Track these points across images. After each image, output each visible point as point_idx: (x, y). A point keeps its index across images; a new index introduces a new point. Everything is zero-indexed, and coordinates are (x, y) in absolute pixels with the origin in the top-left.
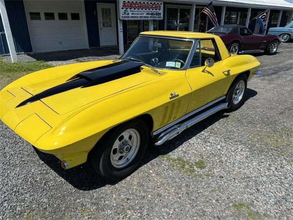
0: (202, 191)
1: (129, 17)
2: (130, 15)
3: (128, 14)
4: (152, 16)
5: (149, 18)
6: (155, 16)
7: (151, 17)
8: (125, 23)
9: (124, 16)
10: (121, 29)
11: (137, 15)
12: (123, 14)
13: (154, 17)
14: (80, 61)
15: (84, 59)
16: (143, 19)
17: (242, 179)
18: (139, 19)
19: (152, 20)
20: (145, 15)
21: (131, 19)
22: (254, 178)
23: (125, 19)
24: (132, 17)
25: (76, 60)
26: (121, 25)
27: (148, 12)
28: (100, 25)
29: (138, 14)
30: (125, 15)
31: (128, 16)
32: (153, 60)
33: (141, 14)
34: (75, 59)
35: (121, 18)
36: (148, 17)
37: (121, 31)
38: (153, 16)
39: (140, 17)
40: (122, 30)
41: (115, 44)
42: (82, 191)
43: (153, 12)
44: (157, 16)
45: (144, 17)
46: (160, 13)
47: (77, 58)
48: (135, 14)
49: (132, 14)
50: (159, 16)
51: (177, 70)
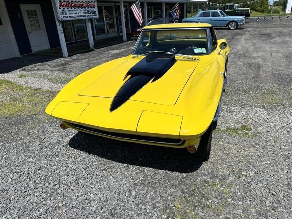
1: (67, 17)
2: (68, 15)
3: (66, 14)
4: (89, 14)
5: (87, 17)
6: (91, 14)
7: (88, 16)
8: (63, 23)
9: (63, 16)
10: (61, 30)
11: (75, 15)
12: (61, 15)
13: (91, 16)
14: (28, 70)
15: (32, 68)
16: (81, 18)
18: (77, 18)
19: (89, 19)
20: (82, 14)
21: (69, 19)
23: (64, 19)
24: (70, 17)
25: (23, 70)
26: (61, 26)
27: (85, 11)
28: (28, 29)
29: (75, 13)
30: (63, 15)
31: (67, 16)
33: (78, 13)
34: (20, 69)
35: (61, 19)
36: (85, 16)
37: (62, 33)
38: (90, 14)
39: (78, 16)
40: (63, 32)
41: (48, 48)
43: (89, 11)
44: (93, 14)
45: (82, 16)
46: (96, 12)
47: (21, 68)
48: (72, 14)
49: (70, 14)
50: (95, 14)
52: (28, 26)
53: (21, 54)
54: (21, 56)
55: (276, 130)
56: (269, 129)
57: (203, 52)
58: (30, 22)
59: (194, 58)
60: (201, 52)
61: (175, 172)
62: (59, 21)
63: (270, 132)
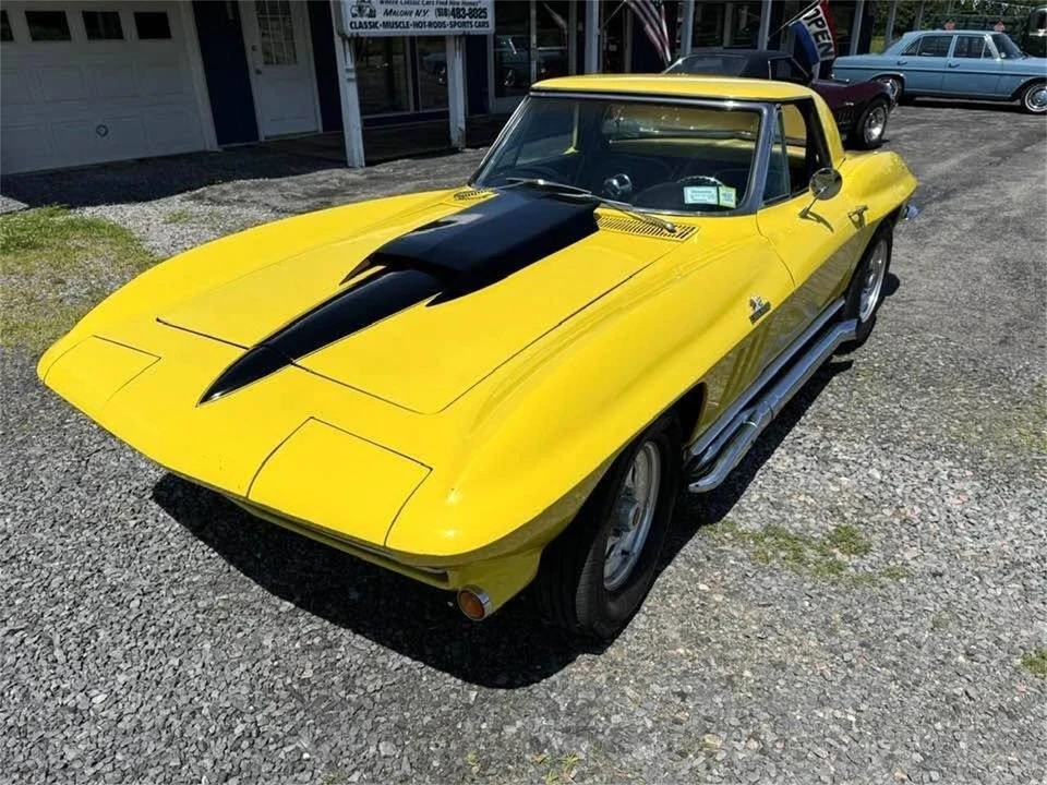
0: (907, 630)
1: (374, 25)
2: (380, 18)
3: (372, 14)
4: (457, 20)
5: (448, 28)
6: (467, 18)
7: (453, 25)
8: (360, 47)
9: (358, 19)
10: (348, 70)
11: (405, 19)
12: (355, 15)
13: (464, 24)
14: (210, 199)
15: (224, 193)
16: (426, 31)
17: (1000, 572)
18: (412, 31)
19: (455, 37)
20: (432, 17)
21: (381, 32)
22: (1035, 565)
23: (363, 32)
24: (386, 25)
25: (194, 198)
26: (348, 54)
27: (443, 7)
28: (255, 59)
29: (406, 13)
30: (362, 16)
31: (371, 19)
32: (615, 182)
33: (418, 13)
34: (185, 195)
35: (349, 31)
36: (442, 24)
37: (350, 80)
38: (461, 20)
39: (416, 25)
40: (353, 76)
41: (313, 128)
42: (501, 692)
43: (461, 7)
44: (474, 20)
45: (430, 24)
46: (484, 10)
47: (191, 189)
48: (395, 13)
49: (387, 13)
50: (481, 20)
51: (727, 213)
52: (254, 48)
53: (220, 142)
54: (220, 150)
55: (977, 574)
56: (945, 565)
57: (723, 202)
58: (263, 35)
59: (669, 226)
60: (713, 201)
61: (447, 675)
62: (343, 37)
63: (946, 577)
